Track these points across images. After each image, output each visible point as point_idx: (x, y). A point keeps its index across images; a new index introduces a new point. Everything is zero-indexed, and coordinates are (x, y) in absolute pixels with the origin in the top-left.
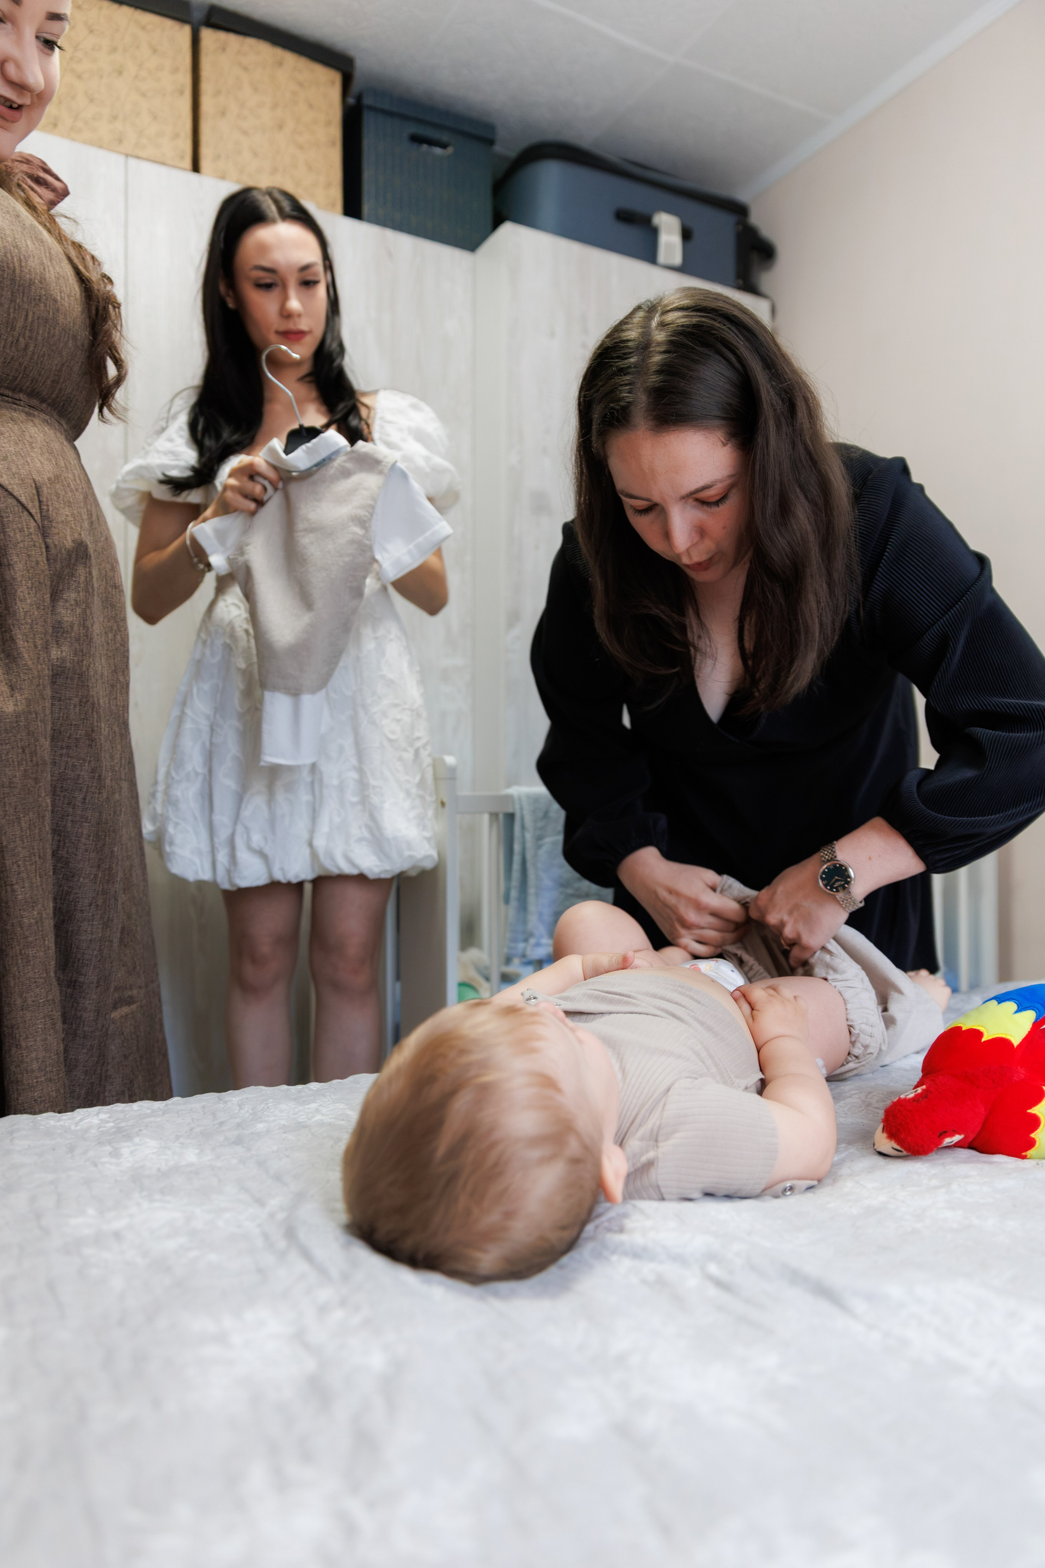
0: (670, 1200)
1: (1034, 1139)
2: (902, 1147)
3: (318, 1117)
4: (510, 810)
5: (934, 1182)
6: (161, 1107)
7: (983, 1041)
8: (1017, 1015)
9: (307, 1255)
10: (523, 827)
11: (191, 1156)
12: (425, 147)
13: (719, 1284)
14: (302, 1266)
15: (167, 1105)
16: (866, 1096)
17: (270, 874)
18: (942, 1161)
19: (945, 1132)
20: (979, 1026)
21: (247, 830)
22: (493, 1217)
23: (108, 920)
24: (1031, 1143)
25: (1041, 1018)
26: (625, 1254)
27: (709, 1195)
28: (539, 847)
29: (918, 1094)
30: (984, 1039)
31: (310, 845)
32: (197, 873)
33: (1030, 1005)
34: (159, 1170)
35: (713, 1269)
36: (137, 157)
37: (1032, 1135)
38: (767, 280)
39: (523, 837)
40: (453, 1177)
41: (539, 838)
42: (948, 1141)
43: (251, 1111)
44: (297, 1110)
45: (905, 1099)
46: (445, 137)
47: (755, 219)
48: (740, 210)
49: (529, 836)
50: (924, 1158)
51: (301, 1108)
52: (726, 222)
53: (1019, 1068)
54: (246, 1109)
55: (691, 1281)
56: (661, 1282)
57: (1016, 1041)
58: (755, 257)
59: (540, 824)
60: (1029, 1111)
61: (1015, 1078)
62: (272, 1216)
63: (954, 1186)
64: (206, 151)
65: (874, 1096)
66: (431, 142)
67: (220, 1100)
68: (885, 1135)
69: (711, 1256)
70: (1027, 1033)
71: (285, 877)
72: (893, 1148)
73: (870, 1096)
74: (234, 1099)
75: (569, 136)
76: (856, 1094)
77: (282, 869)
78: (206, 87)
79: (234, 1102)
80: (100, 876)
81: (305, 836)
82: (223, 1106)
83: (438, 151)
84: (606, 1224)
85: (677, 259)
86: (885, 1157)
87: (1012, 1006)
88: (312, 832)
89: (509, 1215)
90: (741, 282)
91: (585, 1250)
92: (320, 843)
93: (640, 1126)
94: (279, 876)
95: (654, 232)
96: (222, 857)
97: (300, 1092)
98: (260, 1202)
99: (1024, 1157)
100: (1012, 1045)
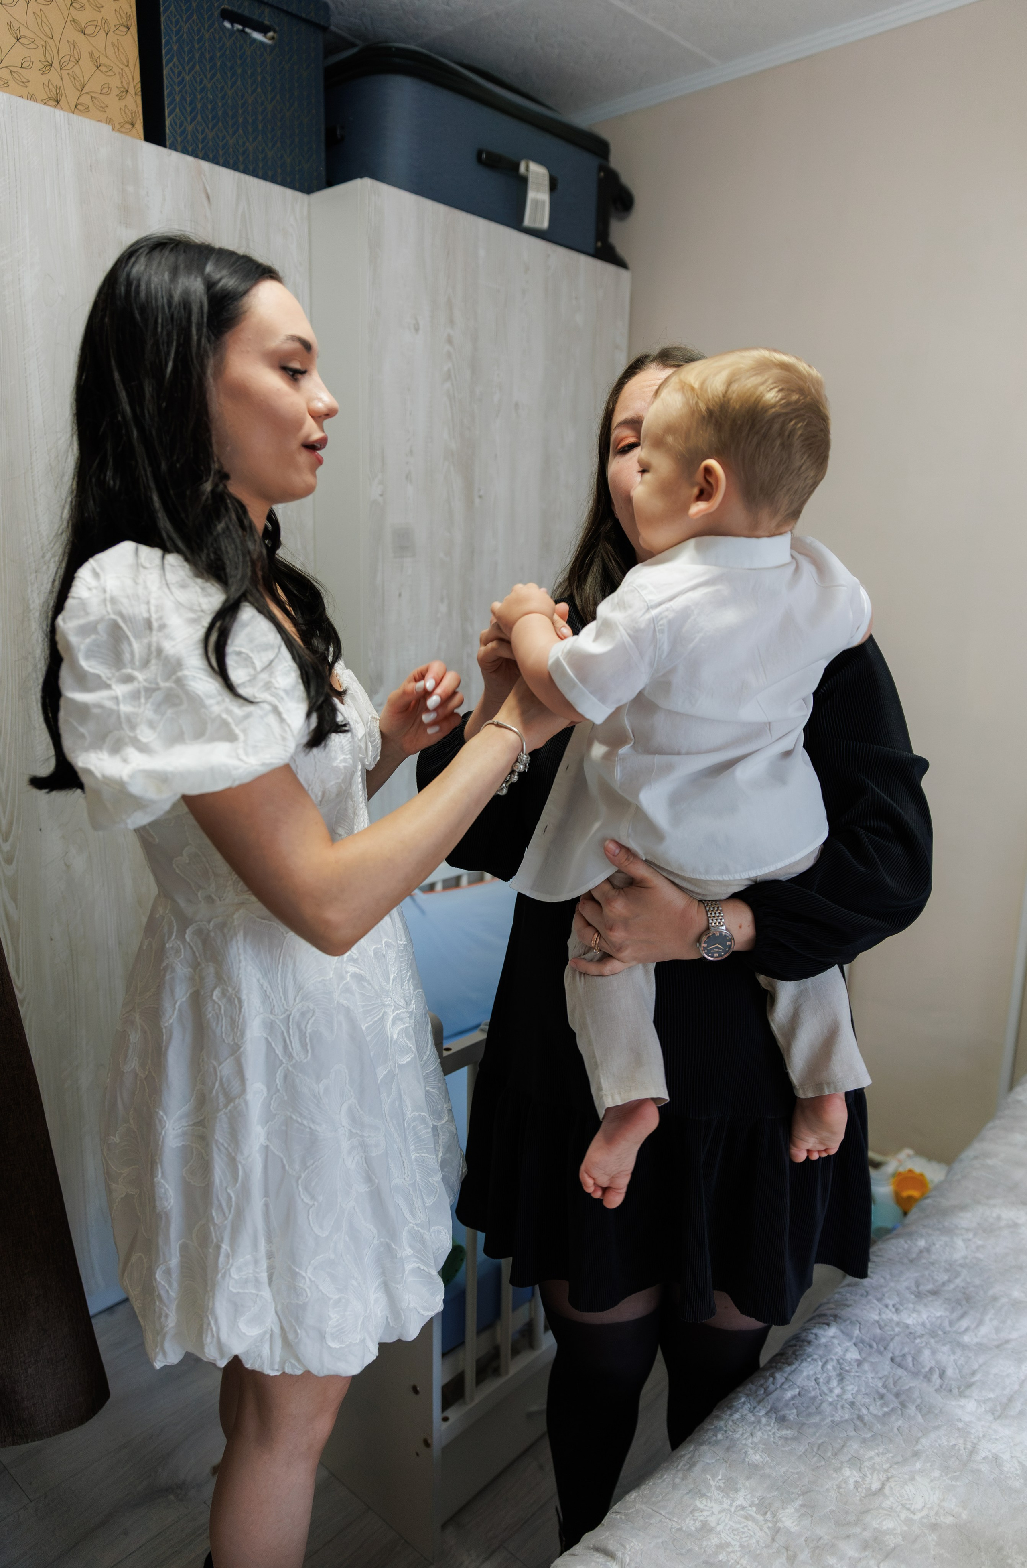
12: (240, 28)
46: (266, 19)
48: (601, 150)
52: (589, 168)
58: (614, 210)
66: (246, 22)
83: (256, 35)
85: (545, 222)
90: (597, 246)
95: (522, 185)
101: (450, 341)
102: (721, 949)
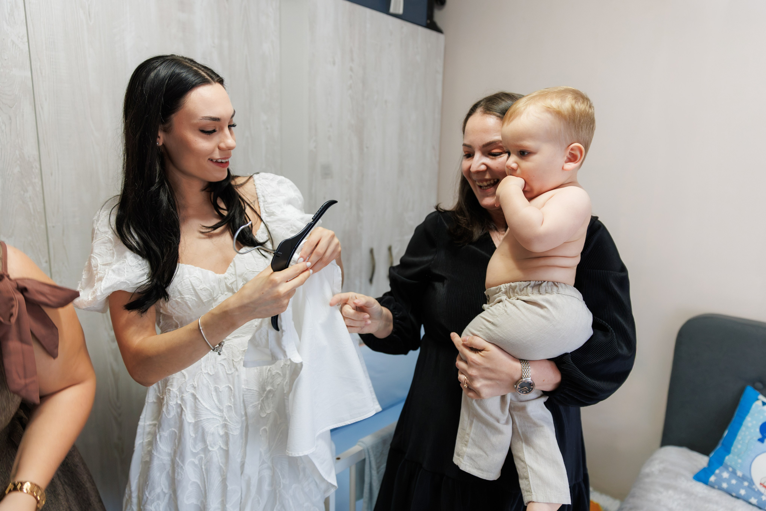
4: (364, 458)
10: (371, 468)
49: (374, 473)
85: (400, 10)
90: (429, 22)
101: (351, 69)
102: (527, 389)
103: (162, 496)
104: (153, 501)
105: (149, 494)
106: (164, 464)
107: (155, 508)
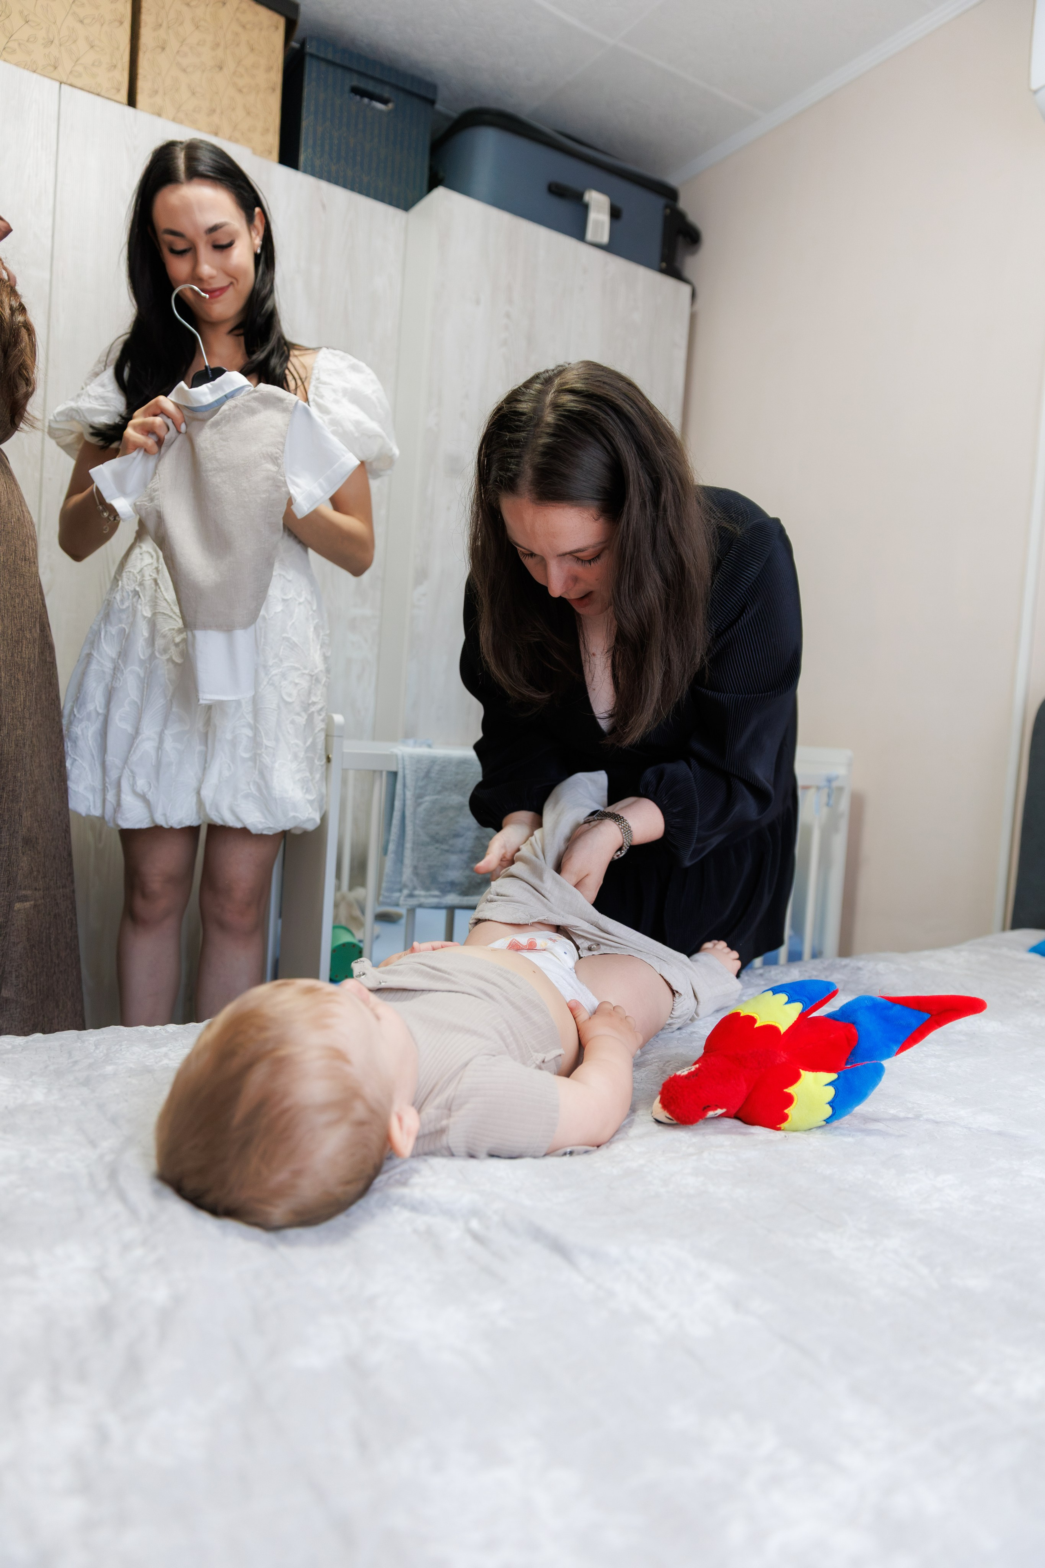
0: (459, 1156)
1: (787, 1114)
2: (672, 1116)
3: (165, 1061)
4: (394, 769)
5: (691, 1150)
6: (22, 1044)
7: (755, 1027)
8: (787, 1005)
9: (122, 1197)
10: (404, 786)
11: (38, 1095)
12: (366, 100)
13: (476, 1237)
14: (117, 1207)
15: (27, 1042)
16: (664, 1064)
17: (153, 820)
18: (703, 1131)
19: (709, 1106)
20: (754, 1013)
21: (133, 775)
22: (282, 1176)
23: (14, 832)
24: (785, 1118)
25: (807, 1010)
26: (404, 1206)
27: (492, 1156)
28: (419, 805)
29: (692, 1072)
30: (757, 1025)
31: (198, 793)
32: (89, 809)
33: (798, 998)
34: (6, 1107)
35: (475, 1224)
36: (71, 85)
37: (786, 1111)
38: (692, 265)
39: (404, 794)
40: (246, 1143)
41: (419, 797)
42: (711, 1114)
43: (105, 1051)
44: (147, 1053)
45: (680, 1075)
46: (386, 93)
47: (683, 204)
48: (670, 194)
49: (409, 794)
50: (691, 1127)
51: (151, 1051)
52: (656, 204)
53: (782, 1052)
54: (101, 1049)
55: (454, 1232)
56: (429, 1233)
57: (783, 1029)
58: (681, 240)
59: (420, 784)
60: (785, 1090)
61: (777, 1061)
62: (101, 1157)
63: (705, 1155)
64: (142, 85)
65: (671, 1064)
66: (372, 97)
67: (79, 1039)
68: (660, 1105)
69: (475, 1213)
70: (791, 1024)
71: (167, 823)
72: (666, 1117)
73: (667, 1064)
74: (91, 1039)
75: (509, 105)
76: (656, 1062)
77: (165, 815)
78: (146, 18)
79: (91, 1042)
80: (5, 796)
81: (194, 783)
82: (80, 1045)
83: (379, 106)
84: (398, 1177)
85: (604, 238)
86: (660, 1124)
87: (783, 998)
88: (201, 782)
89: (298, 1173)
90: (664, 265)
91: (372, 1199)
92: (207, 793)
93: (437, 1095)
94: (161, 821)
95: (585, 208)
96: (111, 797)
97: (155, 1033)
98: (93, 1144)
99: (779, 1129)
100: (780, 1032)
103: (94, 715)
104: (81, 720)
105: (79, 712)
106: (104, 672)
107: (82, 730)
